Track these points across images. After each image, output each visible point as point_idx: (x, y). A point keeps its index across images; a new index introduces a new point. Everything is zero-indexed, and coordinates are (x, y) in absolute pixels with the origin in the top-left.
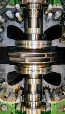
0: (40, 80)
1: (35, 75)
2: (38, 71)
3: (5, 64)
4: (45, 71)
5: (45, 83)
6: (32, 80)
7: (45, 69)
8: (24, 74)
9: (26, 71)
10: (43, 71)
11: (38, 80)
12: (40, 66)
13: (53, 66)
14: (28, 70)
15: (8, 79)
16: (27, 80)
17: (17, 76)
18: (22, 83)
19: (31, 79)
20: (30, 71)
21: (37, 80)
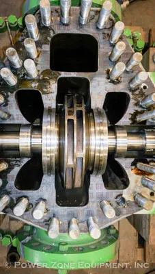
0: (119, 130)
1: (109, 138)
2: (101, 132)
3: (89, 194)
4: (101, 121)
5: (125, 120)
6: (118, 145)
7: (97, 120)
8: (107, 159)
9: (101, 155)
10: (101, 124)
11: (119, 133)
12: (92, 129)
13: (93, 106)
14: (100, 152)
15: (117, 188)
16: (118, 153)
17: (111, 170)
18: (125, 163)
19: (116, 146)
20: (102, 148)
21: (118, 135)
